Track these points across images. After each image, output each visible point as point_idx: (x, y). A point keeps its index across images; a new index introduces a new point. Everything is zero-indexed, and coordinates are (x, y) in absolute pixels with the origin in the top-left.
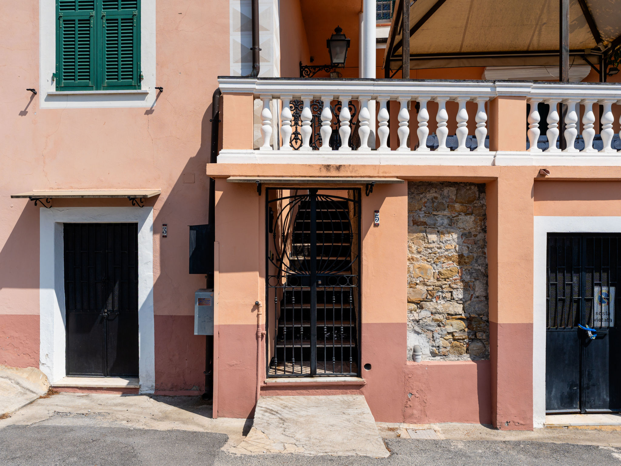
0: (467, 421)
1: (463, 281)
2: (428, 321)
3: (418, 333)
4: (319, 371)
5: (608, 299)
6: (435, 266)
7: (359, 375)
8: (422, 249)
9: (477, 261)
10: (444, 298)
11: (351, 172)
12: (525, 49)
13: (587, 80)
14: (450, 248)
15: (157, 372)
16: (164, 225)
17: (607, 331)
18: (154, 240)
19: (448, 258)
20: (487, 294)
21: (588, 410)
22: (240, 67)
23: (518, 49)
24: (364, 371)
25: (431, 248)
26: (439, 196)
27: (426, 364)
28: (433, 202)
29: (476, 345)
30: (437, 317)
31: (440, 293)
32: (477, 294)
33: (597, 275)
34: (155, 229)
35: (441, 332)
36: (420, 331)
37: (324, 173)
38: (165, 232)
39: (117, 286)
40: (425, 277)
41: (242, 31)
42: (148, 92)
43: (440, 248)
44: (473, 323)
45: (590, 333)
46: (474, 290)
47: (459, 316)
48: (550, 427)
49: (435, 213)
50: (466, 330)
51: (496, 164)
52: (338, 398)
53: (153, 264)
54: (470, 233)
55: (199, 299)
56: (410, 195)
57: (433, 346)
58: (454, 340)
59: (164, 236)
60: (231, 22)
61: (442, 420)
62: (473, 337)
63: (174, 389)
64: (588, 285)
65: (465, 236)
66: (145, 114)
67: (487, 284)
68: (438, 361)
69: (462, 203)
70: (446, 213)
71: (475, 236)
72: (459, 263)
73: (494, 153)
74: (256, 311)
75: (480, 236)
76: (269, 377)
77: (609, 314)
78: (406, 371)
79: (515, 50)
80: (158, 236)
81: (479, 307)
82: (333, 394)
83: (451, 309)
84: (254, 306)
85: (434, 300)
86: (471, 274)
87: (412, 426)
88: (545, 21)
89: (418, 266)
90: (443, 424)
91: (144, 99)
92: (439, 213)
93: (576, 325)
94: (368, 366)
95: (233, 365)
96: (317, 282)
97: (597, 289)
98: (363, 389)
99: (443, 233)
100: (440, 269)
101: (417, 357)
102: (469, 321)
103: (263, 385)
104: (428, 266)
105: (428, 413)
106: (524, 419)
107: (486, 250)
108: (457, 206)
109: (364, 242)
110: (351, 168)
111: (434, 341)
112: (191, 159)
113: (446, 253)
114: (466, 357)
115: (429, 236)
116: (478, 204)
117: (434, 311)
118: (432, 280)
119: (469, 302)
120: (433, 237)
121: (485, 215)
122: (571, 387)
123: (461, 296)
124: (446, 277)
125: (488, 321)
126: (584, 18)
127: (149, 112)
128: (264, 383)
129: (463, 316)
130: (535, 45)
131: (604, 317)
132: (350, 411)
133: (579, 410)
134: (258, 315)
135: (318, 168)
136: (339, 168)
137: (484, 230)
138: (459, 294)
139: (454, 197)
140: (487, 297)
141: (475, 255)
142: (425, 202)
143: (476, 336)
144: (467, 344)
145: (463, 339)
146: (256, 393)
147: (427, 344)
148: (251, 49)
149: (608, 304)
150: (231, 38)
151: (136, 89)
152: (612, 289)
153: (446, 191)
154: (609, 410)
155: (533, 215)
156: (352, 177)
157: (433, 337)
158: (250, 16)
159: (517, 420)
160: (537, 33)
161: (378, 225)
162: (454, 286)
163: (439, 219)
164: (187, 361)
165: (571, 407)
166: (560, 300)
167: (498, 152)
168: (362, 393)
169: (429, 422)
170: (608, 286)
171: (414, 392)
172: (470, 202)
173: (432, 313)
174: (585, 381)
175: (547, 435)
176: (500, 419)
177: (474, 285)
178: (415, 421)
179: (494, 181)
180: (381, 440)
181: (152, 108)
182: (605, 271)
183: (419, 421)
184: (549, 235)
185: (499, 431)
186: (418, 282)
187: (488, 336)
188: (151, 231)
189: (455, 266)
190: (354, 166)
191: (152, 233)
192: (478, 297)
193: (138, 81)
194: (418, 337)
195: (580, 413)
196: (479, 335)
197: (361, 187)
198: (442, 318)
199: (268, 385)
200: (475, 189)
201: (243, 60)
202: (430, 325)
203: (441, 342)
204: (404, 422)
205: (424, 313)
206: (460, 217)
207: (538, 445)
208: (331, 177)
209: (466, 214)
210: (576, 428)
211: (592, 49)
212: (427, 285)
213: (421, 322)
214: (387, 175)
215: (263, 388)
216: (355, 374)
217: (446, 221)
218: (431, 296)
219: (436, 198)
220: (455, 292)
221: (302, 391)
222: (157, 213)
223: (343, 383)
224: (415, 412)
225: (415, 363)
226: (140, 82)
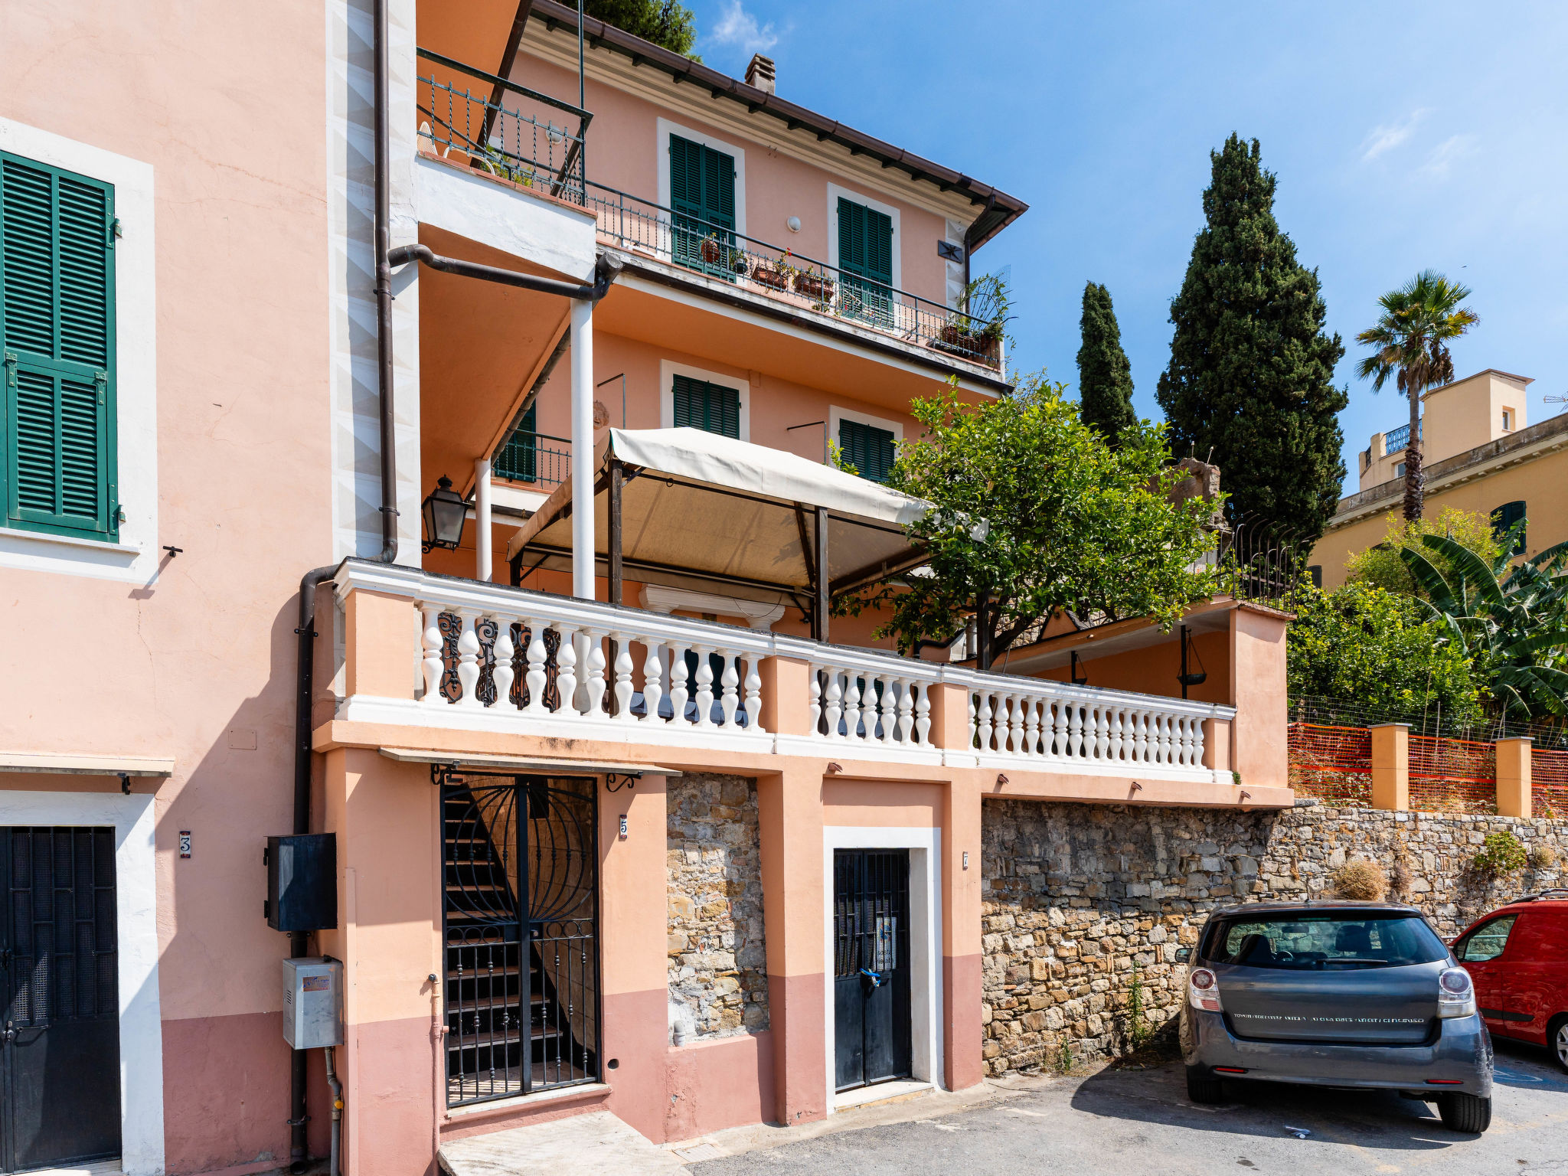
0: (747, 1122)
1: (733, 919)
2: (692, 983)
3: (679, 1002)
4: (535, 1084)
5: (890, 934)
6: (696, 898)
7: (599, 1080)
8: (679, 874)
9: (749, 890)
10: (710, 946)
11: (590, 752)
12: (721, 571)
13: (776, 628)
14: (716, 871)
15: (167, 1140)
16: (182, 833)
17: (890, 976)
18: (158, 863)
19: (714, 886)
20: (764, 936)
21: (873, 1081)
22: (354, 538)
23: (712, 569)
24: (608, 1072)
25: (691, 873)
26: (699, 794)
27: (693, 1047)
28: (691, 803)
29: (753, 1012)
30: (703, 975)
31: (705, 940)
32: (752, 938)
33: (878, 903)
34: (160, 841)
35: (709, 998)
36: (682, 999)
37: (547, 752)
38: (186, 847)
39: (42, 966)
40: (685, 916)
41: (357, 470)
42: (140, 551)
43: (702, 872)
44: (748, 979)
45: (874, 979)
46: (747, 931)
47: (731, 972)
48: (842, 1111)
49: (694, 819)
50: (740, 990)
51: (778, 751)
52: (572, 1121)
53: (157, 914)
54: (739, 848)
55: (305, 979)
56: (669, 790)
57: (699, 1020)
58: (726, 1007)
59: (183, 856)
60: (334, 448)
61: (716, 1128)
62: (748, 1000)
63: (214, 1167)
64: (870, 916)
65: (734, 853)
66: (130, 597)
67: (763, 922)
68: (707, 1041)
69: (728, 805)
70: (709, 819)
71: (746, 853)
72: (728, 894)
73: (772, 735)
74: (430, 991)
75: (752, 853)
76: (450, 1107)
77: (891, 953)
78: (669, 1062)
79: (707, 569)
80: (169, 857)
81: (754, 956)
82: (561, 1118)
83: (720, 962)
84: (425, 984)
85: (698, 950)
86: (743, 908)
87: (679, 1145)
88: (752, 537)
89: (675, 900)
90: (718, 1133)
91: (127, 565)
92: (700, 819)
93: (859, 971)
94: (614, 1063)
95: (388, 1096)
96: (532, 933)
97: (879, 920)
98: (607, 1101)
99: (706, 850)
100: (704, 904)
101: (681, 1039)
102: (742, 977)
103: (444, 1122)
104: (687, 899)
105: (698, 1121)
106: (816, 1105)
107: (760, 874)
108: (723, 809)
109: (605, 865)
110: (588, 745)
111: (700, 1011)
112: (247, 700)
113: (711, 879)
114: (742, 1030)
115: (689, 854)
116: (747, 806)
117: (698, 966)
118: (694, 922)
119: (742, 950)
120: (693, 856)
121: (757, 823)
122: (854, 1053)
123: (732, 942)
124: (712, 915)
125: (765, 976)
126: (799, 545)
127: (142, 594)
128: (446, 1117)
129: (736, 971)
130: (733, 569)
131: (887, 957)
132: (607, 1138)
133: (863, 1083)
134: (433, 999)
135: (537, 742)
136: (570, 744)
137: (757, 845)
138: (729, 940)
139: (718, 796)
140: (763, 942)
141: (747, 881)
142: (681, 803)
143: (752, 999)
144: (742, 1011)
145: (737, 1005)
146: (434, 1140)
147: (691, 1018)
148: (381, 509)
149: (891, 939)
150: (335, 479)
151: (105, 540)
152: (894, 920)
153: (708, 786)
154: (894, 1077)
155: (822, 824)
156: (590, 760)
157: (699, 1006)
158: (377, 448)
159: (809, 1108)
160: (739, 551)
161: (626, 837)
162: (723, 927)
163: (700, 828)
164: (243, 1107)
165: (855, 1080)
166: (843, 938)
167: (779, 735)
168: (607, 1108)
169: (700, 1134)
170: (890, 916)
171: (680, 1093)
172: (739, 804)
173: (696, 971)
174: (869, 1043)
175: (843, 1122)
176: (791, 1111)
177: (747, 924)
178: (681, 1136)
179: (775, 777)
180: (683, 1169)
181: (148, 586)
182: (887, 897)
183: (688, 1135)
184: (836, 850)
185: (790, 1128)
186: (676, 924)
187: (767, 997)
188: (151, 844)
189: (723, 899)
190: (593, 743)
191: (153, 848)
192: (752, 942)
193: (112, 524)
194: (680, 1008)
195: (864, 1086)
196: (756, 996)
197: (599, 776)
198: (709, 977)
199: (453, 1120)
200: (744, 785)
201: (360, 525)
202: (695, 989)
203: (709, 1012)
204: (666, 1141)
205: (687, 972)
206: (727, 826)
207: (834, 1137)
208: (557, 758)
209: (735, 822)
210: (869, 1105)
211: (803, 588)
212: (688, 929)
213: (683, 985)
214: (641, 760)
215: (444, 1129)
216: (593, 1079)
217: (709, 832)
218: (693, 945)
219: (695, 796)
220: (724, 937)
221: (510, 1121)
222: (164, 808)
223: (578, 1097)
224: (681, 1122)
225: (679, 1049)
226: (116, 526)
